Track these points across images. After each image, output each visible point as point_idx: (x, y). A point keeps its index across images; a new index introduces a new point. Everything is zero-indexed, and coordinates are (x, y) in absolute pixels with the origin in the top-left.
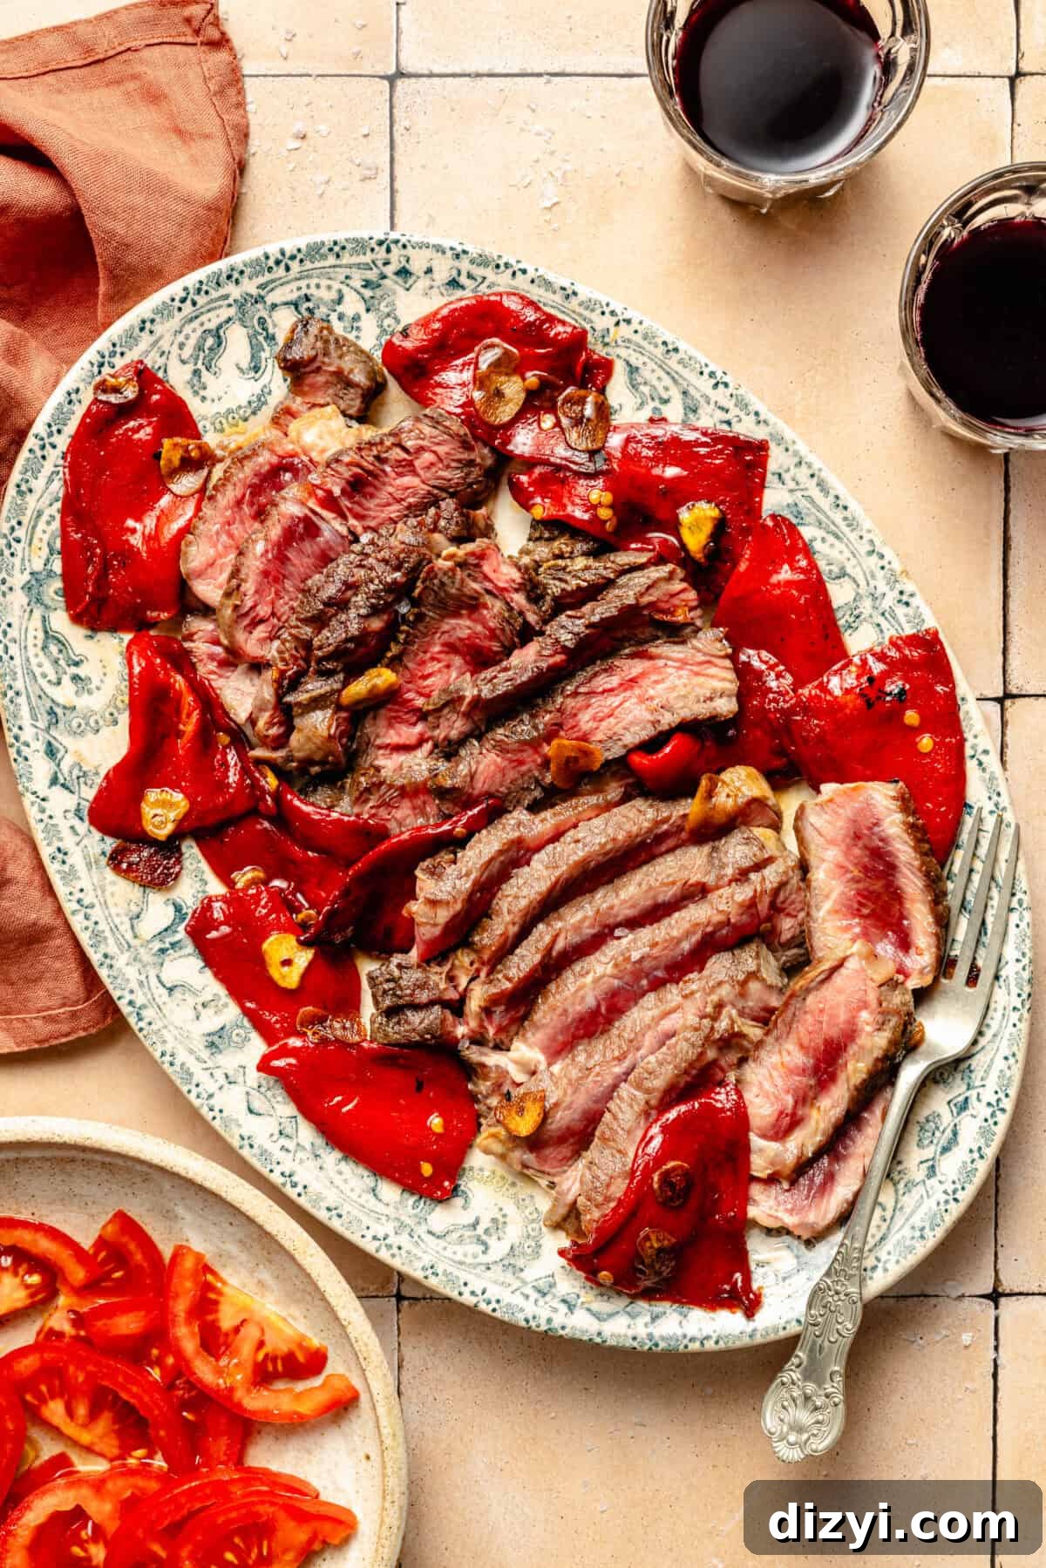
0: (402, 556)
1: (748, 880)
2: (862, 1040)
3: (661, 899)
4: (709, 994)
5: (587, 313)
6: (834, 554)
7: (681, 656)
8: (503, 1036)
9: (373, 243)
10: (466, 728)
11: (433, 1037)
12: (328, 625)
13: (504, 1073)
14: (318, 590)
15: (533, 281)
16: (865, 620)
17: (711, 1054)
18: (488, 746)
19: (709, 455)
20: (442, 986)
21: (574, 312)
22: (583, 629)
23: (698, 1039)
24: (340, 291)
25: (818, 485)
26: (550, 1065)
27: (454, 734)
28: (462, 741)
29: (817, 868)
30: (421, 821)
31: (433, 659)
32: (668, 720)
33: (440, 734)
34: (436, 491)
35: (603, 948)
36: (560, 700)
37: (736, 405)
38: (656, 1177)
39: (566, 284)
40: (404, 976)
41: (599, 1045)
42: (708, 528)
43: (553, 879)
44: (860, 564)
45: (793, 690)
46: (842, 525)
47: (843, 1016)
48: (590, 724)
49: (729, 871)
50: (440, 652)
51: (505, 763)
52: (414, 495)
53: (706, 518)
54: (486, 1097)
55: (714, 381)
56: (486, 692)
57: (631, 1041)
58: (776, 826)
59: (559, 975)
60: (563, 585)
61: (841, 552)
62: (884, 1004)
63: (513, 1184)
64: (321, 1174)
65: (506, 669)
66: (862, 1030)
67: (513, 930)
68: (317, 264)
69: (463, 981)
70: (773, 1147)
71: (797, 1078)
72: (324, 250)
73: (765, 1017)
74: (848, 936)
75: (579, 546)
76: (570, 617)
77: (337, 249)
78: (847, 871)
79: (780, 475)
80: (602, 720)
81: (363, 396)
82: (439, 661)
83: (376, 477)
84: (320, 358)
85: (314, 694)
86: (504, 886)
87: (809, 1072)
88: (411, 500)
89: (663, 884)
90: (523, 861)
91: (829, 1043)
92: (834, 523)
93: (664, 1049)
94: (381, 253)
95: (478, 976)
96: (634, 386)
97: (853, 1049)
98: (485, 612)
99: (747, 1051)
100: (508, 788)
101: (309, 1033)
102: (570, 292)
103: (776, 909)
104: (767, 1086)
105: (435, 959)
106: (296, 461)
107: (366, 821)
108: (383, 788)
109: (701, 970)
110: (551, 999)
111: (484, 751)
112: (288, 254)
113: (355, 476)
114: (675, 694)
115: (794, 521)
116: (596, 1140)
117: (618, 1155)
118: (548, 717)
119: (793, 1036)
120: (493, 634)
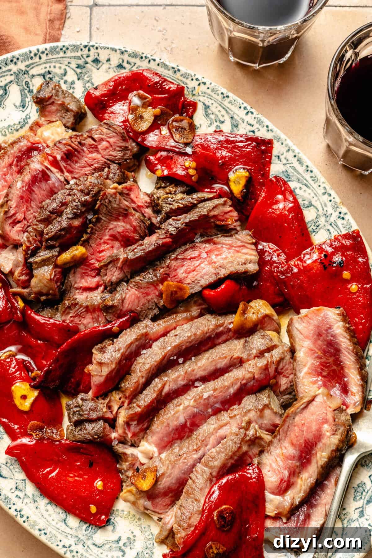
0: (90, 188)
1: (264, 356)
2: (325, 440)
3: (219, 366)
4: (244, 416)
5: (184, 80)
6: (306, 195)
7: (230, 242)
8: (136, 439)
9: (82, 47)
10: (121, 276)
11: (99, 437)
12: (52, 223)
13: (136, 458)
14: (48, 206)
15: (158, 65)
16: (321, 228)
17: (245, 448)
18: (131, 285)
19: (244, 147)
20: (104, 410)
21: (178, 79)
22: (180, 226)
23: (237, 439)
24: (65, 70)
25: (298, 161)
26: (160, 454)
27: (114, 279)
28: (118, 283)
29: (300, 350)
30: (96, 325)
31: (105, 243)
32: (223, 273)
33: (107, 278)
34: (108, 162)
35: (189, 392)
36: (168, 261)
37: (257, 123)
38: (215, 513)
39: (175, 66)
40: (85, 404)
41: (186, 443)
42: (243, 182)
43: (163, 354)
44: (319, 199)
45: (286, 262)
46: (310, 180)
47: (314, 427)
48: (184, 274)
49: (254, 352)
50: (108, 240)
51: (140, 294)
52: (98, 163)
53: (242, 177)
54: (126, 471)
55: (246, 111)
56: (131, 256)
57: (203, 441)
58: (278, 331)
59: (165, 406)
60: (171, 206)
61: (309, 194)
62: (337, 420)
63: (139, 519)
64: (37, 511)
65: (141, 245)
66: (325, 434)
67: (142, 380)
68: (55, 56)
69: (115, 408)
70: (278, 499)
71: (290, 462)
72: (58, 50)
73: (273, 430)
74: (316, 386)
75: (179, 189)
76: (174, 220)
77: (64, 49)
78: (315, 352)
79: (279, 157)
80: (189, 273)
81: (74, 116)
82: (108, 244)
83: (79, 152)
84: (54, 97)
85: (44, 257)
86: (138, 358)
87: (296, 458)
88: (96, 165)
89: (220, 358)
90: (148, 345)
91: (306, 442)
92: (305, 179)
93: (220, 445)
94: (86, 51)
95: (124, 405)
96: (207, 115)
97: (320, 445)
98: (131, 217)
99: (264, 447)
100: (141, 308)
101: (34, 435)
102: (176, 69)
103: (278, 373)
104: (274, 465)
105: (101, 396)
106: (40, 146)
107: (68, 324)
108: (77, 307)
109: (239, 404)
110: (161, 418)
111: (129, 288)
112: (40, 51)
113: (68, 150)
114: (227, 261)
115: (286, 179)
116: (184, 494)
117: (195, 502)
118: (162, 270)
119: (288, 439)
120: (135, 230)
